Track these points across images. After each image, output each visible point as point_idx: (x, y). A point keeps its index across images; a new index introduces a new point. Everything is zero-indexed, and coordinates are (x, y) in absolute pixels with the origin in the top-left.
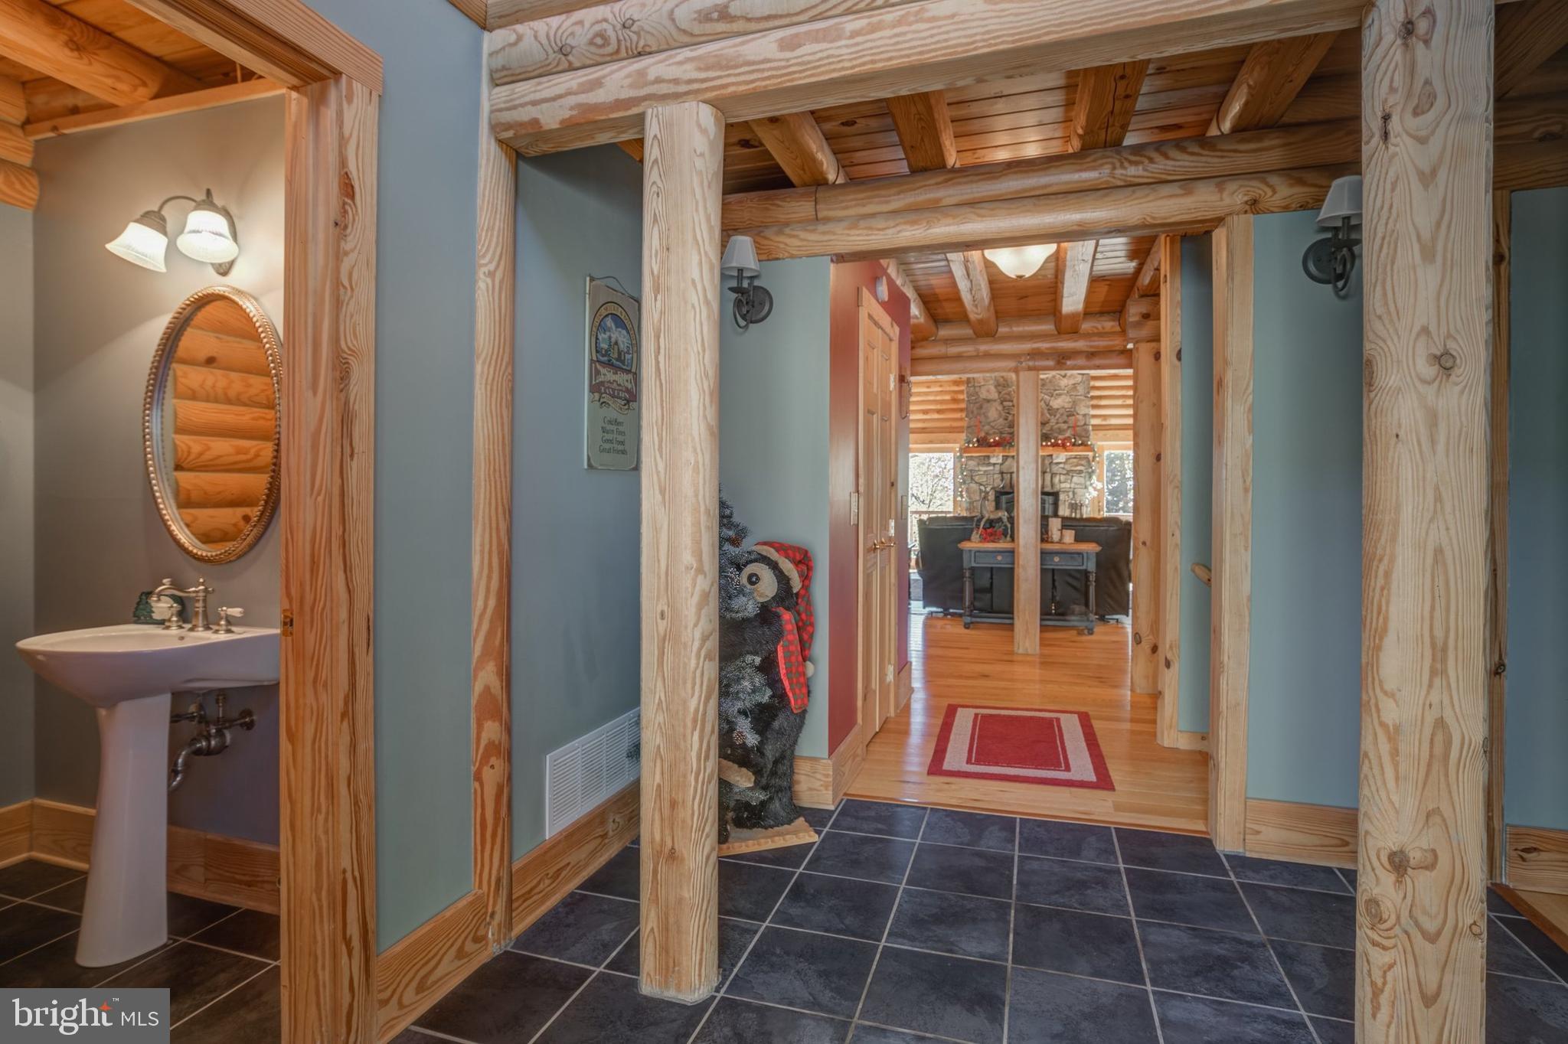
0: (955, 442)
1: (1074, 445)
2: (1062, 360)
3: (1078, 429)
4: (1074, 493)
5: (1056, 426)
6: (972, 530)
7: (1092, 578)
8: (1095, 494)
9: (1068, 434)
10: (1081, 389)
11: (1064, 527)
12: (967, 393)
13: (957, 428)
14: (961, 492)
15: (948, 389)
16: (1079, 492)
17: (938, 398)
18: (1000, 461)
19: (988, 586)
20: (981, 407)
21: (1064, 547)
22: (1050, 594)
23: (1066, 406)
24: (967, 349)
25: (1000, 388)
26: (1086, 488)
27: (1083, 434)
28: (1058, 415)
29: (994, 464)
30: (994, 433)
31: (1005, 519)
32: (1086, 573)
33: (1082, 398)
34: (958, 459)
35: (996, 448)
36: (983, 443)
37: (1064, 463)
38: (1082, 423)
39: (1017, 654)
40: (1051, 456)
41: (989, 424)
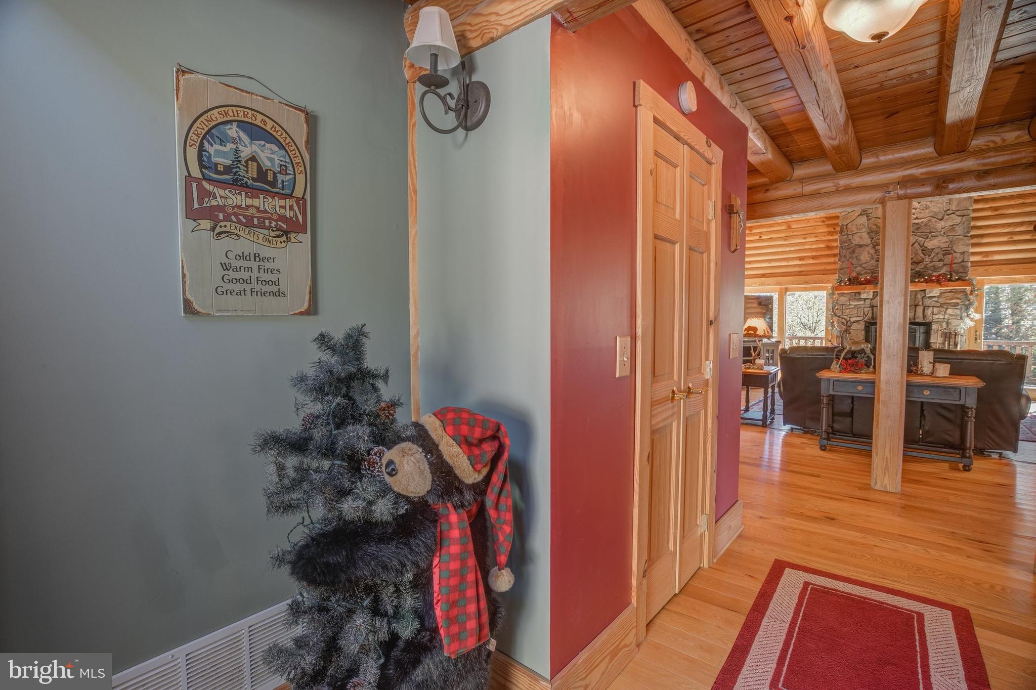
0: (828, 281)
1: (950, 280)
2: (941, 184)
3: (954, 265)
4: (948, 323)
5: (931, 264)
6: (832, 360)
7: (972, 414)
8: (972, 324)
9: (943, 271)
10: (960, 230)
11: (937, 360)
12: (840, 240)
13: (831, 270)
14: (833, 322)
15: (823, 238)
16: (954, 322)
17: (813, 247)
18: (871, 297)
19: (848, 410)
20: (853, 252)
21: (937, 381)
22: (919, 423)
23: (942, 245)
24: (827, 185)
25: (872, 235)
26: (961, 318)
27: (961, 270)
28: (933, 255)
29: (865, 299)
30: (866, 273)
31: (868, 351)
32: (963, 409)
33: (961, 237)
34: (831, 295)
35: (868, 286)
36: (854, 281)
37: (938, 297)
38: (960, 260)
39: (874, 490)
40: (925, 290)
41: (861, 266)
